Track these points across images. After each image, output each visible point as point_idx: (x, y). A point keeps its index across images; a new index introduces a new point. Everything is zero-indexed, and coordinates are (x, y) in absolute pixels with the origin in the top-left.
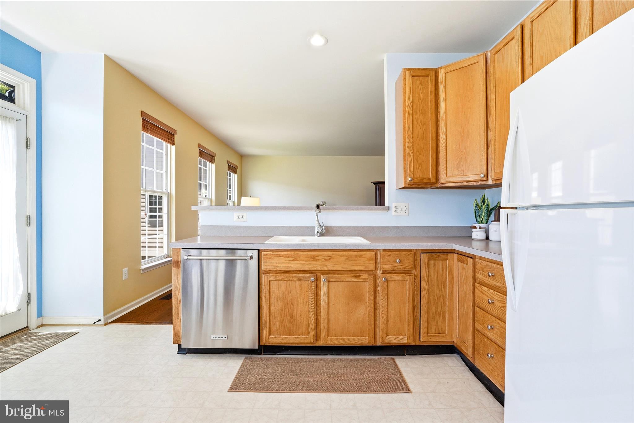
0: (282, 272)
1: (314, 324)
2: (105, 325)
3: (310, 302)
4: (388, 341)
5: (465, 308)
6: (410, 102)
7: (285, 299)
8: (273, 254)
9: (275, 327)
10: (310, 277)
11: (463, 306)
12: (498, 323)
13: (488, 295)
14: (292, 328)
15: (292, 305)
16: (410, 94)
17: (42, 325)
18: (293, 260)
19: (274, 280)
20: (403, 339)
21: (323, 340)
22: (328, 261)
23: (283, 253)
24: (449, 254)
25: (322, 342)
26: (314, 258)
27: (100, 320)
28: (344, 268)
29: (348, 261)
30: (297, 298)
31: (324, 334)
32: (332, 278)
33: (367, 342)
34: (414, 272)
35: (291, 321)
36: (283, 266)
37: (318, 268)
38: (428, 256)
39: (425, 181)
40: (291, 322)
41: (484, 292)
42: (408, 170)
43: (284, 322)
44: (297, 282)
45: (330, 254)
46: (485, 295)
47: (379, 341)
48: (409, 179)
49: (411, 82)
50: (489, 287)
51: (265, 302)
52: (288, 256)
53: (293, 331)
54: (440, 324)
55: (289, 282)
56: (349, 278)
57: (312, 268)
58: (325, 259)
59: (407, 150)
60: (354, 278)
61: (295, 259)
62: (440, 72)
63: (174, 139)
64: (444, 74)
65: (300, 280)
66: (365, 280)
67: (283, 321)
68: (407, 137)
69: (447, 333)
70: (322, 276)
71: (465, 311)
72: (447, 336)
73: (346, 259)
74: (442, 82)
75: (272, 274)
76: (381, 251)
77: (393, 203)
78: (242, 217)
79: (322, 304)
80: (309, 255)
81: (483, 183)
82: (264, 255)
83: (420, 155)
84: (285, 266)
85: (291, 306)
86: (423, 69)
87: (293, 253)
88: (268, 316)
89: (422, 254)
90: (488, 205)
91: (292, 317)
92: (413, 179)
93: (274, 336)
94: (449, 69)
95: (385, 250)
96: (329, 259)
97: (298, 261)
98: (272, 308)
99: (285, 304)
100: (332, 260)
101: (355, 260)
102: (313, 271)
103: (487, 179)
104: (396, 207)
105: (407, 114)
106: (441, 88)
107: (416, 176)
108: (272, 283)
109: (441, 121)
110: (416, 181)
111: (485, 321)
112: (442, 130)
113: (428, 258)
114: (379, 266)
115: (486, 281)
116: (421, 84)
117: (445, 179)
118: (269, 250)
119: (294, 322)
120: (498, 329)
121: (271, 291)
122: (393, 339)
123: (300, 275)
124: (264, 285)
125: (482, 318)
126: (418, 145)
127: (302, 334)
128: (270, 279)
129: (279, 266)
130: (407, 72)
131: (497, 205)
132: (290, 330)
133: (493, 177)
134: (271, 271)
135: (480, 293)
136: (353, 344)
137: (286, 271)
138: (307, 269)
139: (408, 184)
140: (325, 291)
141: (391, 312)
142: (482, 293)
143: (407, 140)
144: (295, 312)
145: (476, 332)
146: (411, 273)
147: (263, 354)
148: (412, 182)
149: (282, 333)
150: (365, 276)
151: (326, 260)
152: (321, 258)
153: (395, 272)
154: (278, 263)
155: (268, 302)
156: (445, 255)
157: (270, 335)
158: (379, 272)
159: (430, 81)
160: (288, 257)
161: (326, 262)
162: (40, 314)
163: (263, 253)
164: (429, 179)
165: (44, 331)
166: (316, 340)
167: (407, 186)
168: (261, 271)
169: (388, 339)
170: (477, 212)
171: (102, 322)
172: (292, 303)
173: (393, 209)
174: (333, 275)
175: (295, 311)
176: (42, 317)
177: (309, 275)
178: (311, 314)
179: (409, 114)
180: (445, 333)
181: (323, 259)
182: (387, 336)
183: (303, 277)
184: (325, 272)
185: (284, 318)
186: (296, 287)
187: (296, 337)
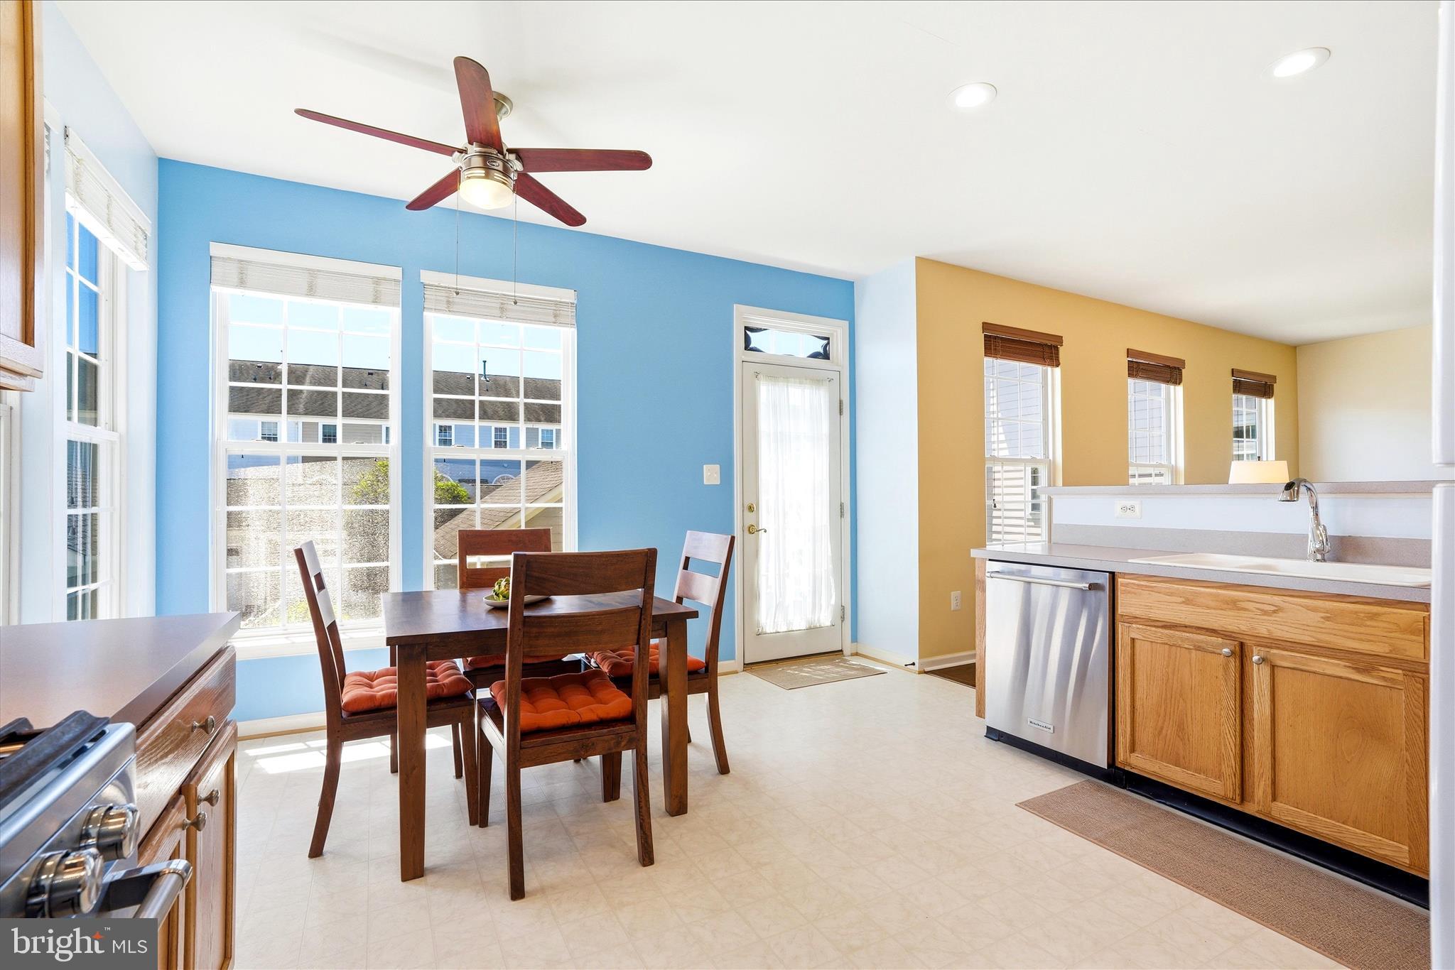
0: (1161, 624)
1: (1234, 758)
2: (920, 673)
3: (1224, 703)
7: (1166, 684)
8: (1138, 585)
9: (1145, 736)
10: (1218, 646)
14: (1181, 751)
15: (1181, 701)
17: (857, 654)
18: (1183, 602)
19: (1141, 637)
21: (1259, 803)
22: (1270, 616)
23: (1160, 585)
25: (1257, 809)
26: (1234, 604)
27: (914, 664)
28: (1319, 640)
29: (1330, 625)
30: (1193, 686)
31: (1262, 789)
32: (1284, 658)
33: (1407, 861)
35: (1180, 734)
36: (1161, 612)
37: (1243, 628)
40: (1179, 736)
43: (1164, 732)
44: (1194, 651)
45: (1277, 600)
52: (1172, 593)
53: (1184, 758)
55: (1174, 648)
56: (1336, 669)
57: (1229, 627)
58: (1262, 610)
60: (1353, 670)
61: (1188, 602)
63: (1058, 354)
65: (1199, 648)
66: (1392, 685)
67: (1162, 728)
70: (1255, 650)
73: (1327, 619)
75: (1138, 626)
78: (1132, 508)
79: (1256, 716)
80: (1219, 594)
82: (1124, 585)
84: (1165, 612)
85: (1179, 701)
87: (1183, 587)
88: (1129, 709)
91: (1181, 727)
93: (1140, 754)
96: (1274, 612)
97: (1194, 605)
98: (1138, 695)
99: (1167, 694)
100: (1281, 614)
101: (1354, 625)
102: (1234, 635)
108: (1138, 644)
118: (1134, 576)
119: (1186, 739)
121: (1137, 662)
123: (1202, 637)
124: (1123, 646)
127: (1205, 772)
128: (1133, 635)
129: (1155, 611)
132: (1178, 754)
134: (1138, 620)
137: (1170, 625)
138: (1215, 626)
140: (1264, 687)
144: (1189, 720)
147: (1128, 790)
149: (1159, 754)
151: (1265, 613)
152: (1251, 606)
154: (1151, 605)
155: (1129, 681)
157: (1132, 750)
161: (1264, 617)
162: (855, 639)
163: (1120, 580)
165: (855, 661)
166: (1242, 797)
168: (1117, 617)
171: (916, 668)
172: (1181, 695)
174: (1286, 653)
175: (1189, 715)
176: (857, 642)
177: (1220, 640)
178: (1228, 732)
181: (1258, 609)
183: (1207, 643)
184: (1265, 640)
185: (1163, 723)
186: (1190, 664)
187: (1189, 772)
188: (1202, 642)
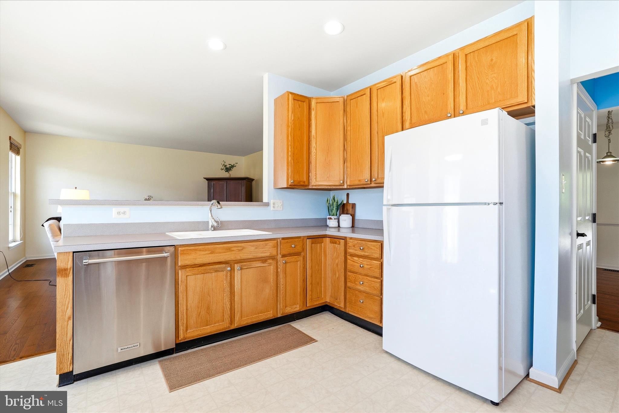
0: (198, 265)
1: (229, 310)
3: (226, 290)
4: (286, 311)
5: (337, 275)
6: (292, 119)
7: (202, 292)
8: (190, 249)
9: (192, 321)
10: (225, 267)
11: (335, 274)
12: (367, 278)
13: (359, 262)
14: (208, 319)
15: (208, 297)
16: (292, 113)
18: (210, 253)
19: (191, 274)
20: (296, 307)
21: (237, 323)
22: (241, 251)
23: (200, 247)
24: (324, 239)
25: (236, 325)
26: (229, 249)
28: (254, 256)
29: (257, 250)
30: (213, 288)
31: (238, 317)
32: (245, 266)
33: (272, 316)
34: (302, 254)
35: (208, 311)
36: (201, 259)
37: (232, 258)
38: (312, 241)
39: (302, 183)
40: (207, 313)
41: (355, 261)
42: (290, 174)
43: (201, 314)
44: (214, 273)
45: (242, 245)
46: (356, 262)
47: (280, 313)
48: (291, 181)
49: (293, 104)
50: (359, 256)
51: (183, 298)
53: (209, 321)
54: (318, 291)
55: (205, 274)
56: (259, 264)
57: (228, 259)
59: (289, 158)
60: (261, 263)
61: (212, 252)
62: (313, 101)
64: (315, 103)
65: (216, 271)
66: (270, 264)
67: (200, 312)
68: (289, 147)
69: (323, 297)
70: (236, 265)
71: (336, 277)
72: (323, 298)
73: (256, 248)
74: (314, 109)
75: (189, 269)
76: (281, 239)
77: (272, 200)
78: (124, 213)
80: (225, 247)
81: (341, 187)
82: (181, 251)
83: (298, 162)
84: (202, 259)
86: (301, 96)
87: (209, 247)
88: (185, 311)
89: (308, 240)
90: (337, 202)
91: (208, 308)
92: (294, 181)
93: (191, 330)
94: (319, 101)
95: (283, 239)
96: (242, 249)
97: (214, 253)
99: (202, 297)
100: (244, 250)
101: (262, 248)
102: (228, 262)
103: (344, 185)
104: (274, 204)
105: (290, 129)
106: (313, 113)
107: (295, 179)
108: (188, 278)
109: (312, 138)
110: (296, 183)
111: (356, 280)
112: (313, 146)
113: (312, 242)
114: (279, 252)
115: (357, 253)
116: (300, 107)
117: (315, 183)
118: (185, 246)
119: (210, 312)
120: (367, 283)
121: (188, 286)
122: (290, 309)
123: (217, 266)
124: (181, 282)
125: (354, 279)
126: (297, 154)
127: (218, 322)
128: (187, 274)
129: (196, 260)
130: (290, 95)
131: (341, 203)
132: (207, 321)
133: (348, 183)
134: (188, 266)
135: (352, 262)
136: (261, 320)
137: (203, 265)
138: (223, 260)
139: (290, 185)
140: (238, 278)
141: (288, 288)
142: (354, 262)
143: (290, 149)
144: (212, 303)
145: (348, 289)
146: (301, 255)
147: (175, 353)
148: (293, 184)
149: (199, 325)
150: (270, 261)
151: (239, 250)
152: (235, 249)
153: (290, 255)
154: (195, 257)
155: (185, 297)
156: (321, 239)
157: (187, 330)
158: (280, 256)
159: (305, 105)
160: (206, 250)
161: (240, 252)
163: (179, 248)
164: (304, 182)
166: (231, 324)
167: (289, 186)
168: (178, 267)
169: (287, 309)
170: (329, 207)
172: (208, 294)
173: (272, 205)
174: (245, 263)
175: (212, 301)
177: (224, 265)
178: (227, 301)
179: (291, 129)
180: (322, 297)
181: (237, 249)
182: (286, 307)
183: (219, 268)
184: (238, 261)
185: (201, 310)
186: (212, 280)
187: (212, 326)
188: (218, 268)
